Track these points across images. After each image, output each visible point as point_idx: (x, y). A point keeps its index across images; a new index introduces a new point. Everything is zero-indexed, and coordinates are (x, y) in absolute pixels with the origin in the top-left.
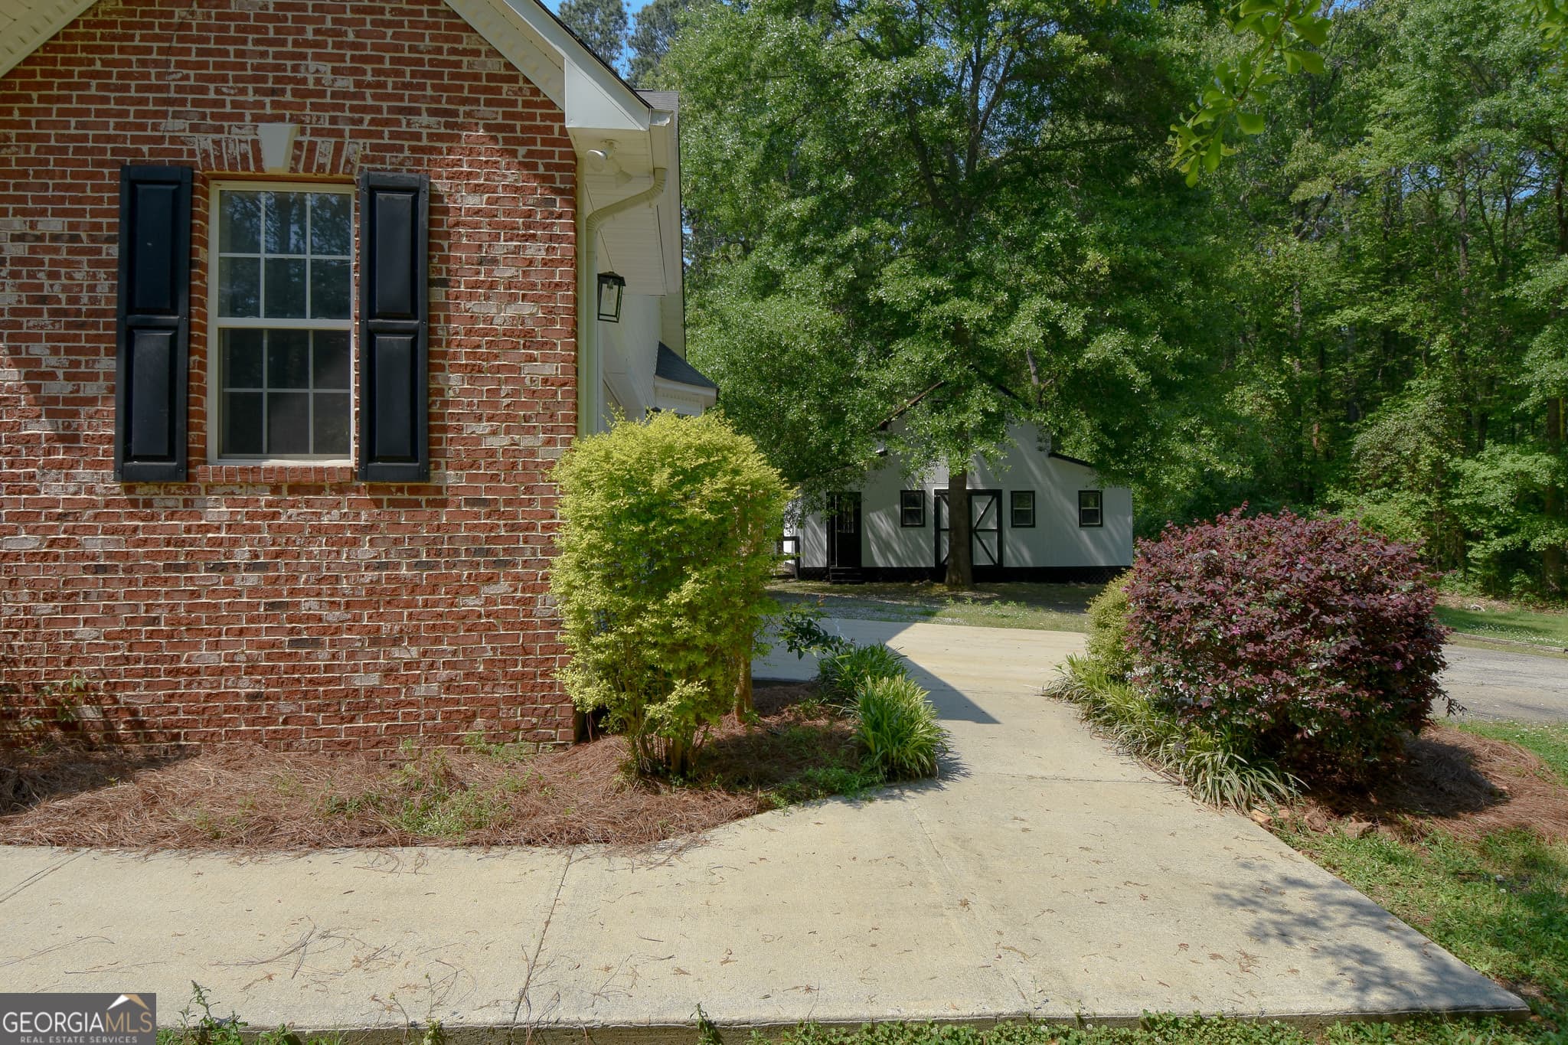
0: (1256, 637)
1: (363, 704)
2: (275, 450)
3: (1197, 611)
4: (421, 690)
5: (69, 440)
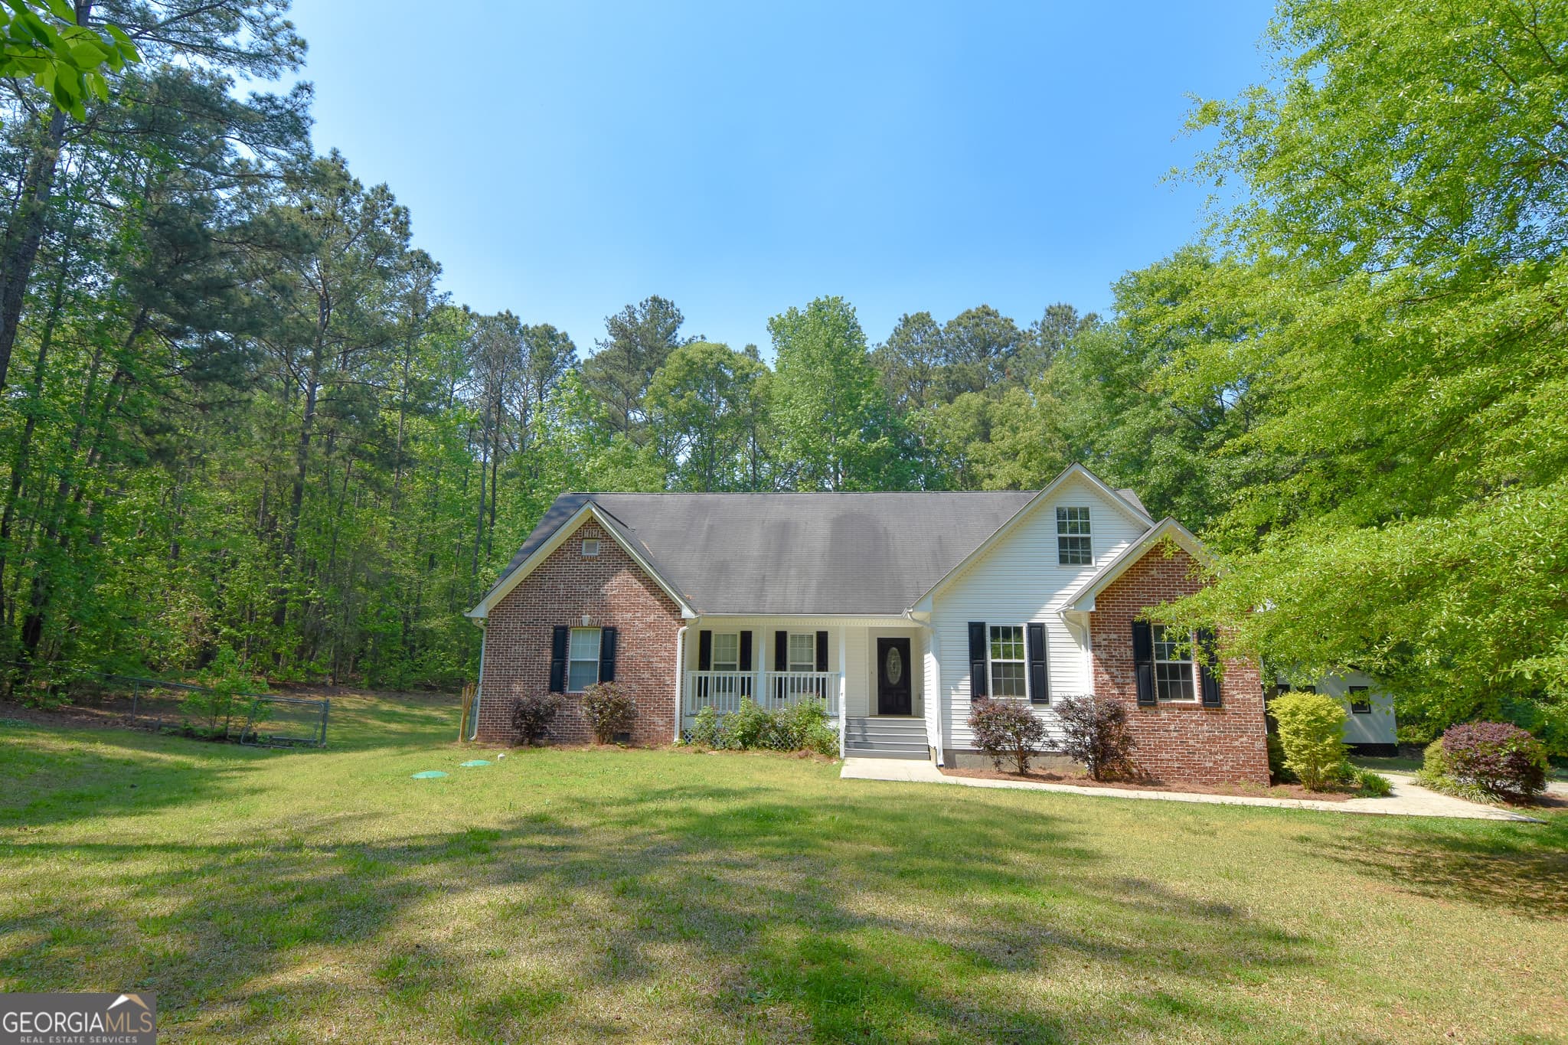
2: (1172, 697)
5: (1123, 694)
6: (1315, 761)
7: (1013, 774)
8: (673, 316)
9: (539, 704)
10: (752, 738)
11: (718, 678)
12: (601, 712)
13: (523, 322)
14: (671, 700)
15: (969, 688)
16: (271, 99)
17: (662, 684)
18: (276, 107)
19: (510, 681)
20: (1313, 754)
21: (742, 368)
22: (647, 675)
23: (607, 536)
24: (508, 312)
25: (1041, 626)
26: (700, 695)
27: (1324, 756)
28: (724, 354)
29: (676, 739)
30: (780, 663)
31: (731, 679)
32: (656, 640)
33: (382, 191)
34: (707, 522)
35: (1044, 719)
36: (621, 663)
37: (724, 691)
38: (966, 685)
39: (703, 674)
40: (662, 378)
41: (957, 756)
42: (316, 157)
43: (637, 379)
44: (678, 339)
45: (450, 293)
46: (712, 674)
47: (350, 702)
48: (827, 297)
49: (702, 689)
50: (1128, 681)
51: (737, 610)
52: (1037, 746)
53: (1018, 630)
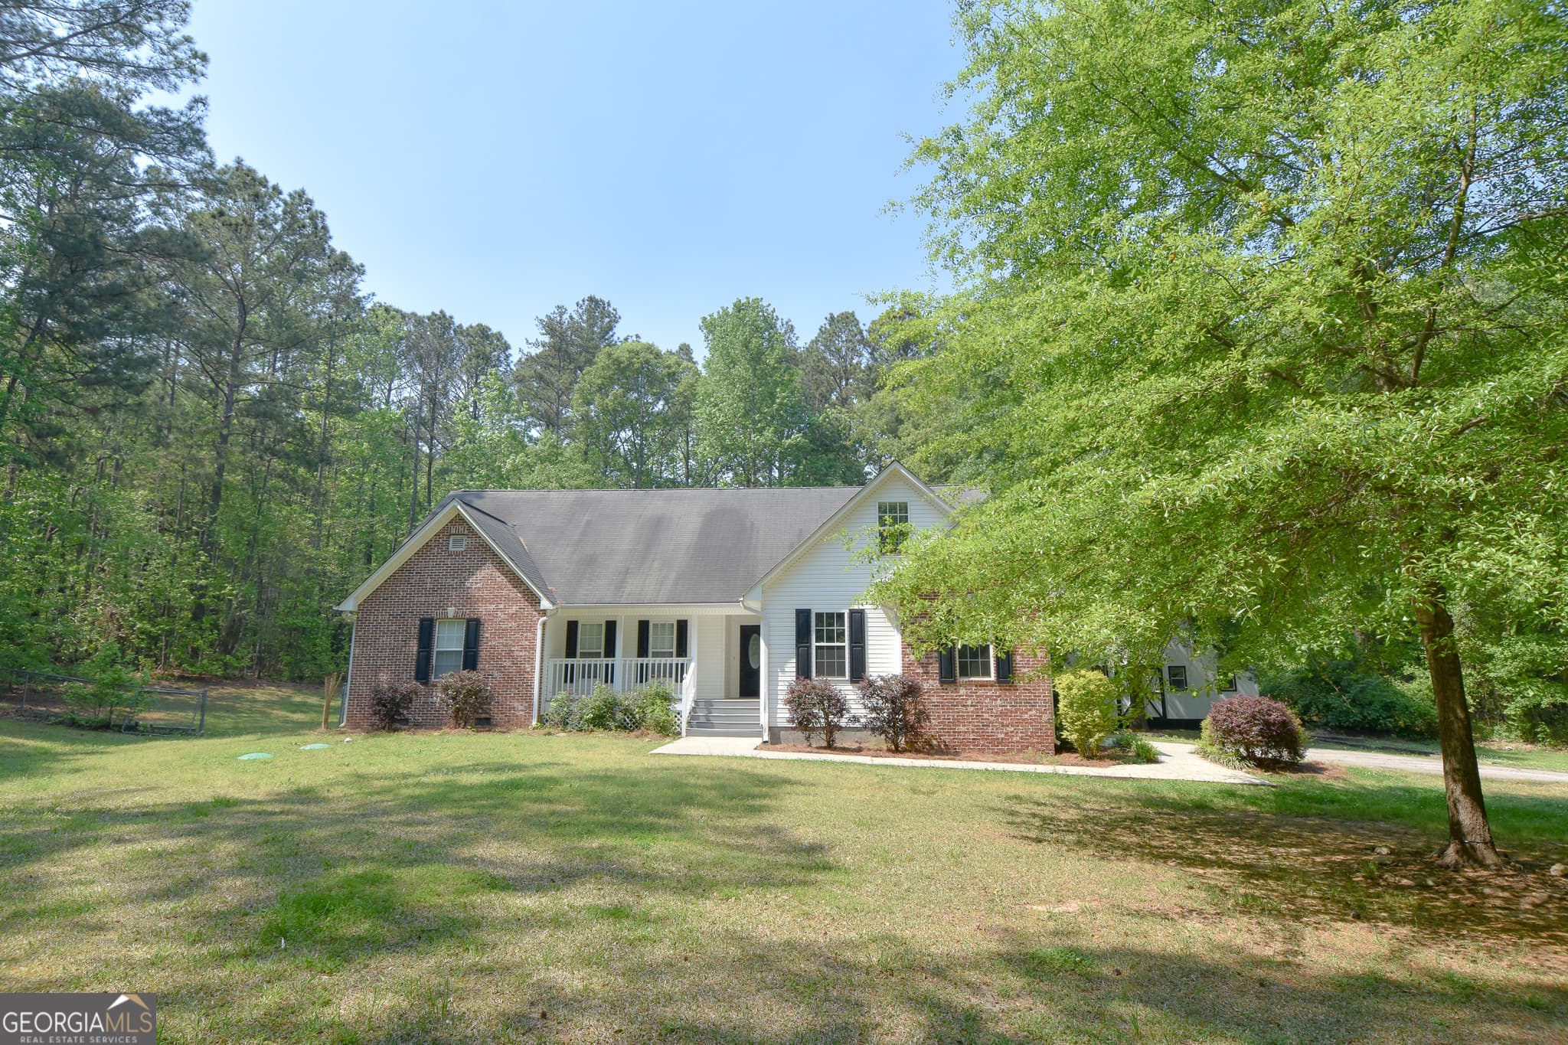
0: (1239, 726)
1: (1001, 742)
2: (972, 675)
3: (1225, 720)
4: (1014, 739)
5: (927, 673)
6: (1086, 732)
7: (821, 748)
8: (609, 316)
9: (396, 691)
10: (601, 720)
11: (584, 666)
12: (454, 699)
13: (457, 322)
14: (531, 686)
15: (794, 669)
16: (165, 112)
17: (521, 672)
18: (172, 120)
19: (377, 670)
20: (1084, 726)
21: (669, 367)
22: (508, 664)
23: (472, 532)
24: (442, 312)
25: (861, 612)
26: (566, 681)
27: (1094, 727)
28: (651, 353)
29: (534, 723)
30: (643, 651)
31: (596, 665)
32: (519, 630)
33: (301, 194)
34: (586, 518)
35: (848, 697)
36: (484, 652)
37: (589, 677)
38: (791, 667)
39: (570, 661)
40: (592, 375)
41: (782, 733)
42: (220, 165)
43: (566, 377)
44: (615, 338)
45: (374, 295)
46: (578, 661)
47: (262, 694)
48: (748, 298)
49: (569, 675)
50: (931, 661)
51: (595, 600)
52: (843, 722)
53: (841, 616)
